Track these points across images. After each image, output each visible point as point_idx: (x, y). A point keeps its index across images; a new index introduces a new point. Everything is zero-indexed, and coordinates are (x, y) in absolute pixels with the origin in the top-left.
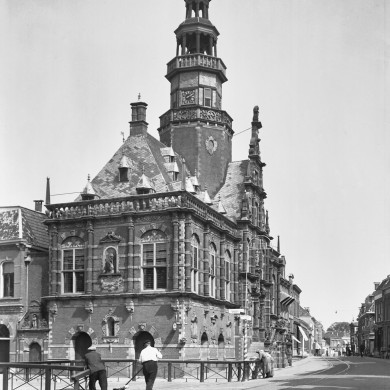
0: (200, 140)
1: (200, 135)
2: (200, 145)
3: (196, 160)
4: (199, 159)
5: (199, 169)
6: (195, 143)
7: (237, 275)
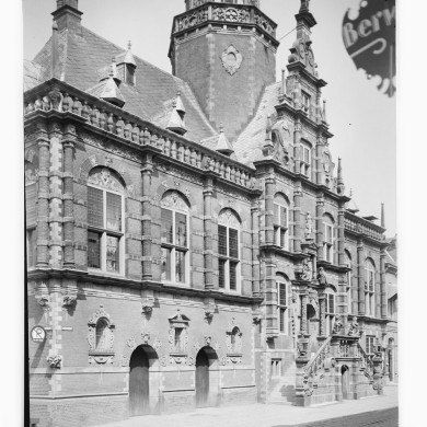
0: (212, 53)
1: (212, 46)
2: (212, 61)
3: (206, 85)
4: (212, 83)
5: (212, 97)
6: (205, 60)
7: (257, 252)
